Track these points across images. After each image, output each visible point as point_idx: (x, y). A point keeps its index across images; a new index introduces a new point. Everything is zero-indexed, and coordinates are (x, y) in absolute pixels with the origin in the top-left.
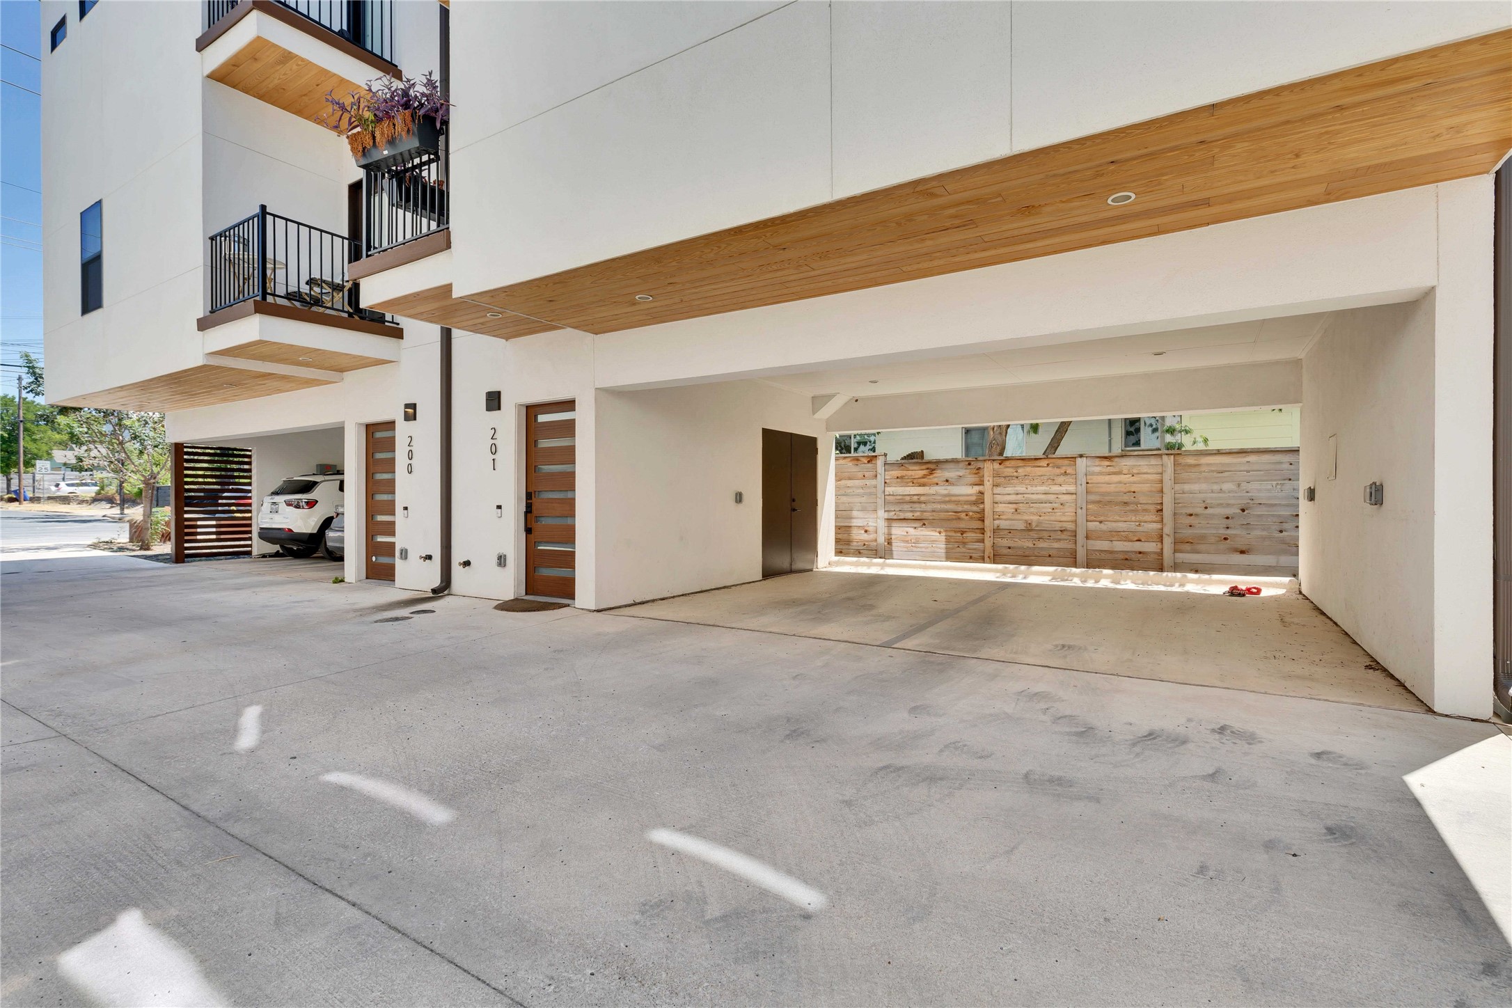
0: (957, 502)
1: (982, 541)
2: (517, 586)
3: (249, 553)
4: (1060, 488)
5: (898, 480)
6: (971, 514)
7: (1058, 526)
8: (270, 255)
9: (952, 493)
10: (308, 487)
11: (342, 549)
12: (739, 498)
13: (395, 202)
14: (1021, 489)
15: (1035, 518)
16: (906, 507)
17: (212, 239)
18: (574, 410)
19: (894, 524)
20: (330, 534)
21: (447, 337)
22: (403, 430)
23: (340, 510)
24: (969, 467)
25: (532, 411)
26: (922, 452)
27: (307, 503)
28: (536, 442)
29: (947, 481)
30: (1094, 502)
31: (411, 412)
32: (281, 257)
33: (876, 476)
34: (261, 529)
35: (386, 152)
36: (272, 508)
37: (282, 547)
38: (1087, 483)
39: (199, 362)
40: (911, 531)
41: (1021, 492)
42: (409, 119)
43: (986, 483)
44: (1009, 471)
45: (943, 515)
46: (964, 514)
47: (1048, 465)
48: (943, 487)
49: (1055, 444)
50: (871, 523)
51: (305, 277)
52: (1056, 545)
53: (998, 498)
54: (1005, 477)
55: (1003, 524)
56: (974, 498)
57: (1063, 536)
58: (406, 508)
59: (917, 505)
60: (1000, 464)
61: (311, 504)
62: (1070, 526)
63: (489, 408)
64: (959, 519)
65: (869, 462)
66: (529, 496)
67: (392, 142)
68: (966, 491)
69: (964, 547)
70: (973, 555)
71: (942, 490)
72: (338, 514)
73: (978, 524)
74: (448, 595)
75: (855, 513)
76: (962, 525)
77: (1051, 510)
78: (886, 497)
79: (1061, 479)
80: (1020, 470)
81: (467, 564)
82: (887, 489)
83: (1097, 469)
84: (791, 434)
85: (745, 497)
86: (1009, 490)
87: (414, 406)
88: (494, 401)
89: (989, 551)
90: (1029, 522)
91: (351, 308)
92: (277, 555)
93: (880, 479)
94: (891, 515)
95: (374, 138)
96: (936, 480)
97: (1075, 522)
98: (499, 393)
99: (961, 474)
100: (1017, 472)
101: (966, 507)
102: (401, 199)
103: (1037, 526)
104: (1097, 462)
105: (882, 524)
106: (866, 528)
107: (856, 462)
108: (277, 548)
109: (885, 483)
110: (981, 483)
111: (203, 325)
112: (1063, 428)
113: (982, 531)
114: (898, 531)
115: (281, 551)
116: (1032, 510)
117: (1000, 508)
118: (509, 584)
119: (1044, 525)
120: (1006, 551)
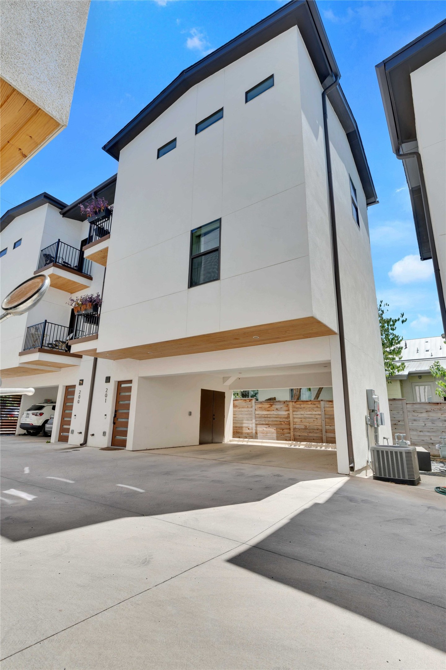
0: (281, 418)
1: (290, 433)
2: (108, 443)
3: (14, 434)
4: (316, 413)
5: (260, 409)
6: (285, 422)
7: (316, 427)
8: (46, 333)
9: (279, 414)
10: (41, 408)
11: (51, 431)
12: (190, 414)
13: (85, 322)
14: (302, 413)
15: (308, 424)
16: (263, 419)
17: (28, 328)
18: (132, 383)
19: (258, 426)
20: (47, 426)
21: (96, 360)
22: (78, 388)
23: (52, 416)
24: (284, 404)
25: (120, 383)
26: (275, 398)
27: (40, 414)
28: (120, 393)
29: (277, 409)
30: (327, 418)
31: (81, 382)
32: (49, 334)
33: (252, 407)
34: (21, 424)
35: (84, 312)
36: (27, 416)
37: (27, 431)
38: (325, 411)
39: (17, 366)
40: (265, 429)
41: (302, 414)
42: (91, 305)
43: (290, 410)
44: (298, 406)
45: (276, 423)
46: (283, 422)
47: (311, 403)
48: (276, 412)
49: (317, 396)
50: (249, 425)
51: (55, 339)
52: (316, 435)
53: (295, 416)
54: (297, 408)
55: (297, 426)
56: (286, 416)
57: (318, 431)
58: (75, 415)
59: (266, 419)
60: (295, 403)
61: (41, 414)
62: (320, 428)
63: (106, 382)
64: (281, 424)
65: (249, 401)
66: (116, 411)
67: (86, 310)
68: (284, 413)
69: (283, 435)
70: (287, 439)
71: (275, 413)
72: (51, 418)
73: (287, 427)
74: (85, 446)
75: (244, 421)
76: (282, 427)
77: (313, 421)
78: (256, 415)
79: (316, 409)
80: (302, 405)
81: (93, 435)
82: (256, 412)
83: (328, 406)
84: (214, 391)
85: (192, 414)
86: (298, 413)
87: (82, 380)
88: (108, 380)
89: (292, 437)
90: (306, 426)
91: (67, 349)
92: (25, 435)
93: (254, 408)
94: (257, 422)
95: (81, 309)
96: (273, 409)
97: (321, 426)
98: (110, 377)
99: (281, 407)
100: (301, 406)
101: (284, 420)
102: (87, 321)
103: (308, 427)
104: (328, 403)
105: (254, 425)
106: (249, 428)
107: (245, 401)
108: (25, 432)
109: (255, 410)
110: (288, 410)
111: (21, 354)
112: (320, 390)
113: (290, 429)
114: (260, 429)
115: (26, 433)
116: (307, 421)
117: (296, 420)
118: (105, 441)
119: (311, 427)
120: (298, 437)
